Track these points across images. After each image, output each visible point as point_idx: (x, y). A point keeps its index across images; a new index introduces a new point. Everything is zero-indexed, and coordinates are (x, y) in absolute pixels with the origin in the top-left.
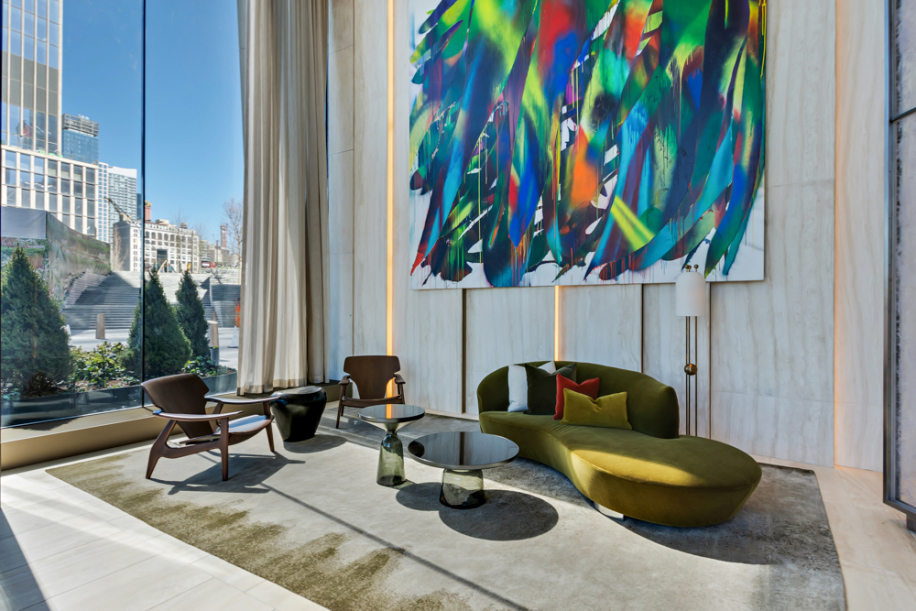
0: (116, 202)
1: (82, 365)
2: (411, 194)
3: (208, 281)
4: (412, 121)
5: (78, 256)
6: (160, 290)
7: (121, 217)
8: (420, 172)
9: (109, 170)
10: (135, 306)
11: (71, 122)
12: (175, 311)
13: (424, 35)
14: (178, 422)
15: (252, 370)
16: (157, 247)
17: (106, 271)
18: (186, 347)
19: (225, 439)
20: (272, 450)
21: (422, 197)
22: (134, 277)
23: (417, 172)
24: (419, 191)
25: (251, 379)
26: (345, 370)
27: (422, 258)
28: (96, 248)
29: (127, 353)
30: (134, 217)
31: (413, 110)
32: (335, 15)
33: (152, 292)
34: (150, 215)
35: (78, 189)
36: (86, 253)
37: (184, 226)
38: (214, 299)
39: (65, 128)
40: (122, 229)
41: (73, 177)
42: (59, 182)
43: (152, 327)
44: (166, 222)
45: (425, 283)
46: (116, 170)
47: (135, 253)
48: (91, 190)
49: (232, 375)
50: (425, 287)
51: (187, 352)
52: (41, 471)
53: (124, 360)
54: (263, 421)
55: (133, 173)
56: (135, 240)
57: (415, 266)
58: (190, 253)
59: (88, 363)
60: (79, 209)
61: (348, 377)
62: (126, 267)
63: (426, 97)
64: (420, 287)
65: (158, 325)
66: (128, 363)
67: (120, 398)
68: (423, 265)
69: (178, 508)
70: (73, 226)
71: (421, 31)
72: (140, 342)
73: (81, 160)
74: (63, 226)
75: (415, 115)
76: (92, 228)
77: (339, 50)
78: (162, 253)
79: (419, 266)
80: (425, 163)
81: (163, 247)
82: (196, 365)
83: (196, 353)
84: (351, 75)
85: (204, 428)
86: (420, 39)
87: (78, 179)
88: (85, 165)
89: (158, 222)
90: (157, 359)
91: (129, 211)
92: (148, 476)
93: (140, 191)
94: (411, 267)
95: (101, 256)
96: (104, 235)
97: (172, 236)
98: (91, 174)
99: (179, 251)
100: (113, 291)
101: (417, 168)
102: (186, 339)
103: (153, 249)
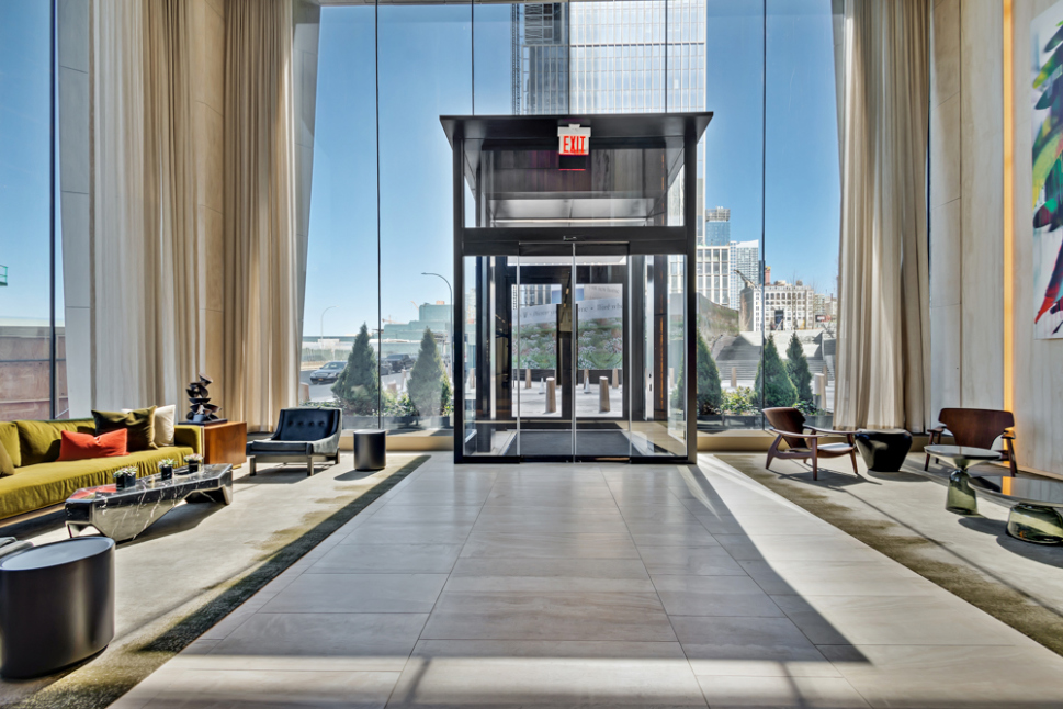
0: (742, 271)
1: (727, 401)
2: (1035, 233)
3: (820, 335)
4: (1036, 152)
5: (718, 323)
6: (775, 349)
7: (746, 284)
8: (1047, 207)
9: (737, 246)
10: (757, 360)
11: (711, 215)
12: (785, 365)
13: (1053, 52)
14: (784, 437)
15: (845, 412)
16: (776, 307)
17: (736, 333)
18: (793, 392)
19: (815, 452)
20: (856, 472)
21: (1051, 234)
22: (755, 338)
23: (1043, 208)
24: (1048, 227)
25: (846, 420)
26: (940, 420)
27: (1052, 303)
28: (730, 315)
29: (753, 393)
30: (756, 282)
31: (1037, 140)
32: (938, 70)
33: (769, 350)
34: (770, 278)
35: (717, 269)
36: (723, 320)
37: (799, 284)
38: (826, 353)
39: (707, 220)
40: (747, 295)
41: (714, 259)
42: (704, 265)
43: (769, 375)
44: (784, 282)
45: (1056, 331)
46: (743, 245)
47: (757, 314)
48: (725, 267)
49: (829, 418)
50: (1056, 335)
51: (794, 396)
52: (712, 455)
53: (751, 399)
54: (847, 447)
55: (756, 244)
56: (757, 302)
57: (1040, 313)
58: (805, 309)
59: (730, 400)
60: (717, 285)
61: (944, 427)
62: (750, 328)
63: (1056, 120)
64: (1049, 336)
65: (773, 374)
66: (754, 401)
67: (750, 422)
68: (1053, 311)
69: (784, 485)
70: (713, 300)
71: (1048, 48)
72: (761, 386)
73: (718, 244)
74: (708, 301)
75: (1039, 143)
76: (726, 299)
77: (942, 102)
78: (779, 315)
79: (1048, 312)
80: (1056, 195)
81: (781, 306)
82: (801, 407)
83: (802, 398)
84: (958, 125)
85: (800, 443)
86: (1046, 58)
87: (716, 260)
88: (720, 248)
89: (776, 283)
90: (773, 399)
91: (753, 277)
92: (767, 467)
93: (761, 259)
94: (1036, 314)
95: (733, 321)
96: (734, 304)
97: (789, 295)
98: (725, 253)
99: (794, 309)
100: (741, 348)
101: (1044, 202)
102: (793, 386)
103: (772, 309)
